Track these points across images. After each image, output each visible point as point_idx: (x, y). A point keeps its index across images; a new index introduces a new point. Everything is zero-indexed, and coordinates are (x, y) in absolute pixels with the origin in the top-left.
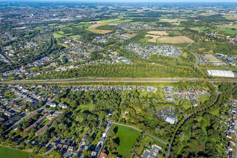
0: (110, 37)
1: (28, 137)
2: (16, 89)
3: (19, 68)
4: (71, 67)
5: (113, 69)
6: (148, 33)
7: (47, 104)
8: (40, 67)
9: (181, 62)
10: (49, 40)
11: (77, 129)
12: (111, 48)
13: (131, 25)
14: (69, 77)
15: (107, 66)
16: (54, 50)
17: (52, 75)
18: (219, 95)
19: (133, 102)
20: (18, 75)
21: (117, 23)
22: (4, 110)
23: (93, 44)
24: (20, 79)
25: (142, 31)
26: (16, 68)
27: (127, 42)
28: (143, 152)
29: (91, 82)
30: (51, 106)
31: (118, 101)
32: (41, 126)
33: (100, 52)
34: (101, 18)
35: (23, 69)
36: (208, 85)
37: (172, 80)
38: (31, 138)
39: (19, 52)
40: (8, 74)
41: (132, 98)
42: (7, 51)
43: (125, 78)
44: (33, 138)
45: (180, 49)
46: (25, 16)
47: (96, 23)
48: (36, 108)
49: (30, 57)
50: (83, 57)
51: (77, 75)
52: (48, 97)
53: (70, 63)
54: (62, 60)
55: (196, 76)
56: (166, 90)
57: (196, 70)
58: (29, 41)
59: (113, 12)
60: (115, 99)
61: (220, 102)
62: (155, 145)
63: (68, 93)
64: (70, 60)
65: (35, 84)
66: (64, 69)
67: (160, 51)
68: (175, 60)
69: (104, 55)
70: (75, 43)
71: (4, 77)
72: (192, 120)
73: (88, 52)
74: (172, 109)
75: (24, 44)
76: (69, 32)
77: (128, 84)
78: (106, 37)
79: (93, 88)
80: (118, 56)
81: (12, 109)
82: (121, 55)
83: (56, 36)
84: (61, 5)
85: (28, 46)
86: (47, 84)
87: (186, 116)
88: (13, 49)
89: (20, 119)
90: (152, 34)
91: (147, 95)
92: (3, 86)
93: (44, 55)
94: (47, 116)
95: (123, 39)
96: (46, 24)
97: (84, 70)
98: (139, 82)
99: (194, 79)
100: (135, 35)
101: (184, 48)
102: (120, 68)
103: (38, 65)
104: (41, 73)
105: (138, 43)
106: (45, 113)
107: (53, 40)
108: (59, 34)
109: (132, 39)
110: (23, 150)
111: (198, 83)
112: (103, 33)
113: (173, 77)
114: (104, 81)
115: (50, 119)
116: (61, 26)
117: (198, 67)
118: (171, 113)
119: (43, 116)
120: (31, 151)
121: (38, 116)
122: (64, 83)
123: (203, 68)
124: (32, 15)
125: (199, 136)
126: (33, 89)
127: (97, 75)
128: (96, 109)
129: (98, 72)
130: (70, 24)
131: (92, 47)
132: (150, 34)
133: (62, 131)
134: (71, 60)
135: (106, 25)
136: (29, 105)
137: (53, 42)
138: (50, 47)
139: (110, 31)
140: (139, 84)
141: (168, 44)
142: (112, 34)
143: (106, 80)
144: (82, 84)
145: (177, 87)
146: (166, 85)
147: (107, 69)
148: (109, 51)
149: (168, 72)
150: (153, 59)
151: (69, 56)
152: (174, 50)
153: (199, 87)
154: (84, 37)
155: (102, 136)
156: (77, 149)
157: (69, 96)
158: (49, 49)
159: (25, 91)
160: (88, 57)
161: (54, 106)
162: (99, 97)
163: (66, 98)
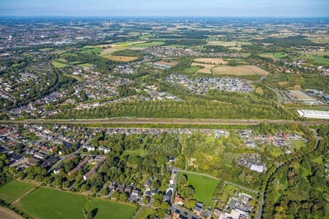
0: (138, 66)
1: (74, 181)
2: (35, 129)
4: (96, 105)
5: (159, 106)
6: (194, 60)
7: (83, 147)
8: (54, 105)
9: (256, 99)
11: (133, 176)
12: (144, 81)
13: (165, 50)
14: (100, 116)
15: (149, 104)
16: (64, 83)
17: (77, 114)
18: (319, 141)
19: (200, 146)
21: (142, 46)
23: (115, 75)
25: (184, 57)
26: (23, 105)
27: (167, 73)
29: (131, 123)
30: (89, 149)
32: (89, 170)
33: (130, 86)
34: (114, 39)
35: (33, 107)
36: (301, 128)
37: (248, 122)
38: (80, 182)
39: (17, 86)
41: (197, 142)
43: (179, 119)
44: (82, 182)
45: (251, 83)
47: (110, 47)
48: (71, 151)
49: (36, 92)
50: (106, 92)
51: (109, 114)
52: (81, 140)
53: (92, 101)
54: (79, 97)
55: (282, 118)
56: (243, 135)
57: (281, 109)
58: (23, 72)
59: (130, 31)
60: (173, 144)
61: (321, 148)
62: (243, 194)
63: (104, 136)
64: (90, 97)
65: (56, 124)
66: (86, 106)
67: (221, 85)
68: (246, 97)
69: (137, 90)
70: (89, 74)
71: (13, 115)
72: (286, 168)
73: (112, 86)
74: (256, 156)
75: (18, 76)
76: (74, 59)
77: (185, 127)
78: (132, 67)
79: (139, 131)
80: (159, 92)
82: (162, 91)
83: (56, 65)
84: (46, 22)
85: (25, 78)
86: (73, 125)
87: (277, 164)
88: (7, 82)
89: (56, 162)
90: (201, 63)
91: (216, 139)
92: (17, 125)
93: (52, 89)
94: (89, 159)
95: (158, 69)
96: (36, 49)
97: (118, 107)
98: (202, 124)
99: (280, 121)
100: (176, 63)
101: (257, 82)
102: (169, 105)
103: (49, 102)
104: (58, 112)
105: (184, 74)
106: (84, 157)
108: (60, 62)
109: (173, 68)
110: (77, 193)
111: (287, 127)
112: (125, 61)
113: (250, 118)
114: (151, 123)
115: (93, 163)
116: (58, 52)
117: (283, 107)
118: (256, 160)
119: (83, 160)
120: (85, 193)
121: (80, 159)
122: (95, 124)
123: (290, 108)
124: (10, 37)
125: (299, 183)
126: (57, 130)
127: (137, 114)
128: (151, 154)
129: (138, 111)
130: (71, 49)
131: (115, 79)
132: (198, 62)
133: (116, 176)
134: (93, 96)
135: (127, 50)
136: (61, 147)
137: (58, 73)
138: (57, 80)
139: (135, 58)
140: (201, 127)
141: (230, 76)
142: (139, 63)
143: (151, 121)
144: (119, 125)
145: (257, 131)
146: (241, 129)
147: (151, 106)
148: (143, 85)
149: (240, 111)
150: (213, 95)
151: (87, 91)
152: (242, 83)
153: (289, 131)
154: (99, 67)
155: (168, 182)
156: (142, 194)
157: (107, 139)
158: (56, 82)
159: (47, 132)
160: (114, 92)
161: (93, 149)
162: (149, 141)
163: (106, 141)
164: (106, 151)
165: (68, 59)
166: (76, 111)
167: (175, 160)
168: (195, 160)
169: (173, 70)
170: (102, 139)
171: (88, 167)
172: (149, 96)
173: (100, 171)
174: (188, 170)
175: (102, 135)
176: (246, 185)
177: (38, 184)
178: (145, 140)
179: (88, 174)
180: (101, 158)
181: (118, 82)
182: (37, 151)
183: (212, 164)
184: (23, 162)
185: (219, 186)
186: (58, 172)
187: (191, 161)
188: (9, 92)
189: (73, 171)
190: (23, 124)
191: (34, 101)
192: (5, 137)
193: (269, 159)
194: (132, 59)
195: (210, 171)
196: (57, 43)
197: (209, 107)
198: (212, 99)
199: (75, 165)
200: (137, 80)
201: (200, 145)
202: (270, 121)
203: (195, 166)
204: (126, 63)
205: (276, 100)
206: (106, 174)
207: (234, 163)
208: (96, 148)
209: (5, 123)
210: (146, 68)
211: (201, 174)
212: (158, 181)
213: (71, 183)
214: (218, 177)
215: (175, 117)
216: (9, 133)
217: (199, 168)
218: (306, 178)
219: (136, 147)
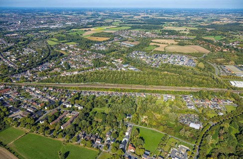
0: (109, 45)
1: (54, 129)
2: (30, 90)
3: (25, 71)
4: (76, 73)
5: (122, 75)
6: (153, 41)
7: (63, 104)
8: (45, 72)
9: (198, 71)
10: (45, 46)
12: (113, 56)
13: (131, 33)
14: (77, 82)
15: (115, 73)
16: (54, 56)
17: (61, 79)
20: (27, 78)
21: (113, 30)
22: (26, 106)
23: (92, 51)
24: (30, 81)
25: (145, 38)
26: (23, 72)
27: (130, 50)
28: (170, 149)
29: (101, 87)
30: (68, 106)
31: (135, 106)
32: (65, 122)
33: (102, 59)
34: (93, 24)
35: (30, 73)
36: (232, 96)
37: (190, 89)
38: (58, 130)
39: (20, 58)
41: (149, 103)
42: (9, 56)
43: (137, 85)
44: (60, 131)
45: (195, 59)
46: (12, 23)
47: (90, 30)
48: (54, 107)
49: (33, 63)
50: (84, 63)
51: (85, 80)
52: (62, 99)
53: (73, 70)
54: (64, 66)
55: (217, 87)
56: (186, 99)
57: (217, 80)
58: (26, 47)
59: (106, 18)
60: (130, 104)
62: (182, 145)
63: (79, 96)
64: (72, 67)
65: (45, 87)
66: (68, 74)
67: (171, 60)
68: (190, 70)
69: (107, 63)
70: (73, 50)
71: (15, 79)
72: (218, 127)
73: (89, 59)
74: (194, 116)
75: (22, 50)
76: (63, 39)
77: (141, 91)
78: (105, 45)
79: (105, 94)
80: (124, 64)
81: (32, 106)
82: (126, 63)
83: (50, 42)
84: (45, 12)
85: (26, 52)
86: (57, 87)
87: (211, 123)
88: (14, 55)
89: (42, 115)
90: (157, 43)
91: (164, 102)
92: (17, 86)
93: (45, 60)
94: (67, 114)
95: (125, 47)
96: (37, 31)
97: (91, 75)
98: (154, 89)
99: (216, 89)
100: (138, 43)
101: (200, 58)
102: (130, 75)
103: (42, 70)
104: (48, 77)
105: (144, 51)
107: (49, 47)
108: (53, 41)
109: (135, 47)
110: (55, 139)
111: (221, 94)
112: (100, 41)
113: (192, 86)
114: (115, 88)
115: (70, 117)
116: (52, 33)
117: (219, 78)
118: (194, 120)
119: (62, 114)
120: (61, 140)
121: (60, 113)
122: (74, 87)
123: (224, 79)
124: (20, 22)
125: (228, 139)
126: (46, 91)
127: (105, 81)
128: (113, 111)
129: (106, 78)
130: (62, 31)
131: (91, 54)
132: (155, 42)
133: (85, 127)
134: (74, 66)
135: (102, 32)
136: (47, 104)
137: (50, 49)
138: (50, 54)
139: (107, 39)
140: (154, 92)
141: (179, 53)
142: (111, 42)
143: (116, 86)
144: (91, 89)
145: (197, 97)
146: (184, 94)
147: (116, 75)
148: (112, 58)
149: (185, 81)
150: (164, 67)
151: (70, 63)
152: (188, 59)
153: (223, 98)
154: (81, 44)
155: (125, 134)
156: (104, 142)
157: (81, 99)
158: (48, 55)
159: (38, 93)
160: (90, 64)
161: (70, 106)
162: (113, 101)
163: (80, 100)
164: (79, 108)
165: (59, 38)
166: (60, 77)
167: (131, 117)
168: (146, 117)
169: (136, 48)
170: (77, 98)
171: (65, 119)
172: (116, 67)
173: (74, 123)
174: (141, 125)
175: (78, 96)
176: (185, 138)
177: (28, 131)
178: (110, 101)
179: (65, 125)
180: (75, 113)
181: (94, 56)
182: (30, 106)
183: (159, 121)
184: (19, 114)
185: (164, 139)
186: (43, 122)
187: (143, 118)
188: (14, 62)
189: (54, 122)
190: (21, 86)
191: (31, 69)
192: (8, 95)
193: (205, 119)
194: (105, 39)
195: (157, 127)
196: (52, 27)
198: (163, 71)
199: (56, 118)
200: (107, 54)
201: (151, 106)
202: (208, 89)
203: (146, 122)
204: (101, 42)
205: (214, 72)
206: (78, 125)
207: (177, 121)
208: (72, 105)
209: (9, 85)
210: (115, 46)
211: (150, 128)
212: (116, 133)
213: (52, 131)
214: (163, 131)
215: (134, 84)
216: (11, 92)
217: (149, 124)
218: (234, 136)
219: (103, 106)
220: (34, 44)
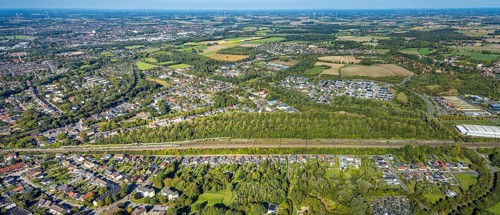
0: (247, 67)
2: (71, 161)
3: (74, 122)
4: (178, 120)
5: (264, 121)
7: (137, 190)
8: (116, 122)
9: (398, 109)
10: (130, 73)
12: (252, 86)
13: (284, 47)
14: (177, 138)
15: (251, 117)
16: (142, 89)
17: (144, 134)
18: (496, 174)
19: (316, 186)
20: (74, 136)
21: (256, 43)
22: (49, 202)
23: (215, 78)
24: (79, 143)
25: (307, 55)
26: (68, 123)
27: (282, 75)
29: (221, 146)
30: (146, 194)
31: (285, 185)
33: (232, 92)
35: (83, 125)
36: (466, 154)
37: (388, 143)
39: (73, 95)
40: (53, 135)
41: (313, 177)
42: (49, 93)
43: (290, 140)
47: (217, 44)
48: (115, 199)
49: (96, 104)
50: (198, 101)
51: (192, 134)
52: (138, 177)
54: (157, 109)
55: (436, 137)
56: (381, 164)
57: (433, 124)
58: (91, 75)
59: (246, 26)
60: (276, 181)
63: (176, 168)
64: (173, 108)
65: (108, 152)
66: (163, 123)
67: (350, 91)
68: (384, 106)
69: (240, 99)
70: (181, 77)
71: (46, 139)
73: (207, 93)
74: (401, 201)
75: (81, 81)
76: (167, 59)
77: (297, 151)
78: (239, 68)
79: (228, 160)
80: (269, 100)
81: (65, 201)
82: (273, 98)
83: (141, 66)
85: (90, 83)
86: (133, 153)
88: (61, 89)
90: (327, 62)
91: (341, 172)
92: (45, 156)
93: (122, 98)
95: (273, 70)
96: (121, 46)
97: (206, 124)
98: (321, 146)
99: (434, 141)
100: (296, 62)
101: (398, 85)
102: (278, 120)
103: (111, 117)
104: (119, 131)
105: (304, 76)
106: (133, 209)
107: (138, 73)
108: (148, 62)
109: (290, 69)
111: (445, 150)
112: (232, 61)
113: (390, 137)
114: (249, 146)
116: (149, 50)
117: (436, 119)
122: (167, 149)
123: (445, 121)
124: (93, 32)
126: (106, 161)
127: (232, 134)
128: (241, 200)
129: (234, 129)
130: (168, 46)
131: (214, 84)
132: (324, 61)
134: (177, 107)
135: (237, 47)
136: (100, 193)
137: (139, 76)
138: (135, 85)
139: (245, 57)
140: (321, 151)
141: (363, 78)
142: (250, 62)
143: (251, 143)
144: (203, 151)
145: (402, 158)
146: (378, 154)
147: (252, 122)
149: (377, 128)
150: (340, 103)
151: (171, 100)
152: (379, 88)
153: (449, 158)
154: (197, 67)
157: (179, 175)
158: (131, 89)
159: (89, 167)
160: (208, 101)
161: (152, 194)
162: (242, 176)
163: (176, 179)
164: (170, 197)
165: (159, 58)
167: (277, 210)
168: (307, 208)
169: (292, 71)
170: (171, 175)
172: (255, 106)
175: (172, 169)
178: (237, 175)
181: (217, 88)
187: (301, 212)
188: (58, 104)
190: (55, 154)
191: (88, 116)
194: (241, 57)
196: (151, 39)
197: (332, 122)
198: (339, 110)
200: (242, 84)
202: (420, 141)
205: (425, 110)
208: (157, 191)
210: (257, 69)
215: (285, 137)
216: (26, 169)
219: (221, 187)
220: (110, 69)
